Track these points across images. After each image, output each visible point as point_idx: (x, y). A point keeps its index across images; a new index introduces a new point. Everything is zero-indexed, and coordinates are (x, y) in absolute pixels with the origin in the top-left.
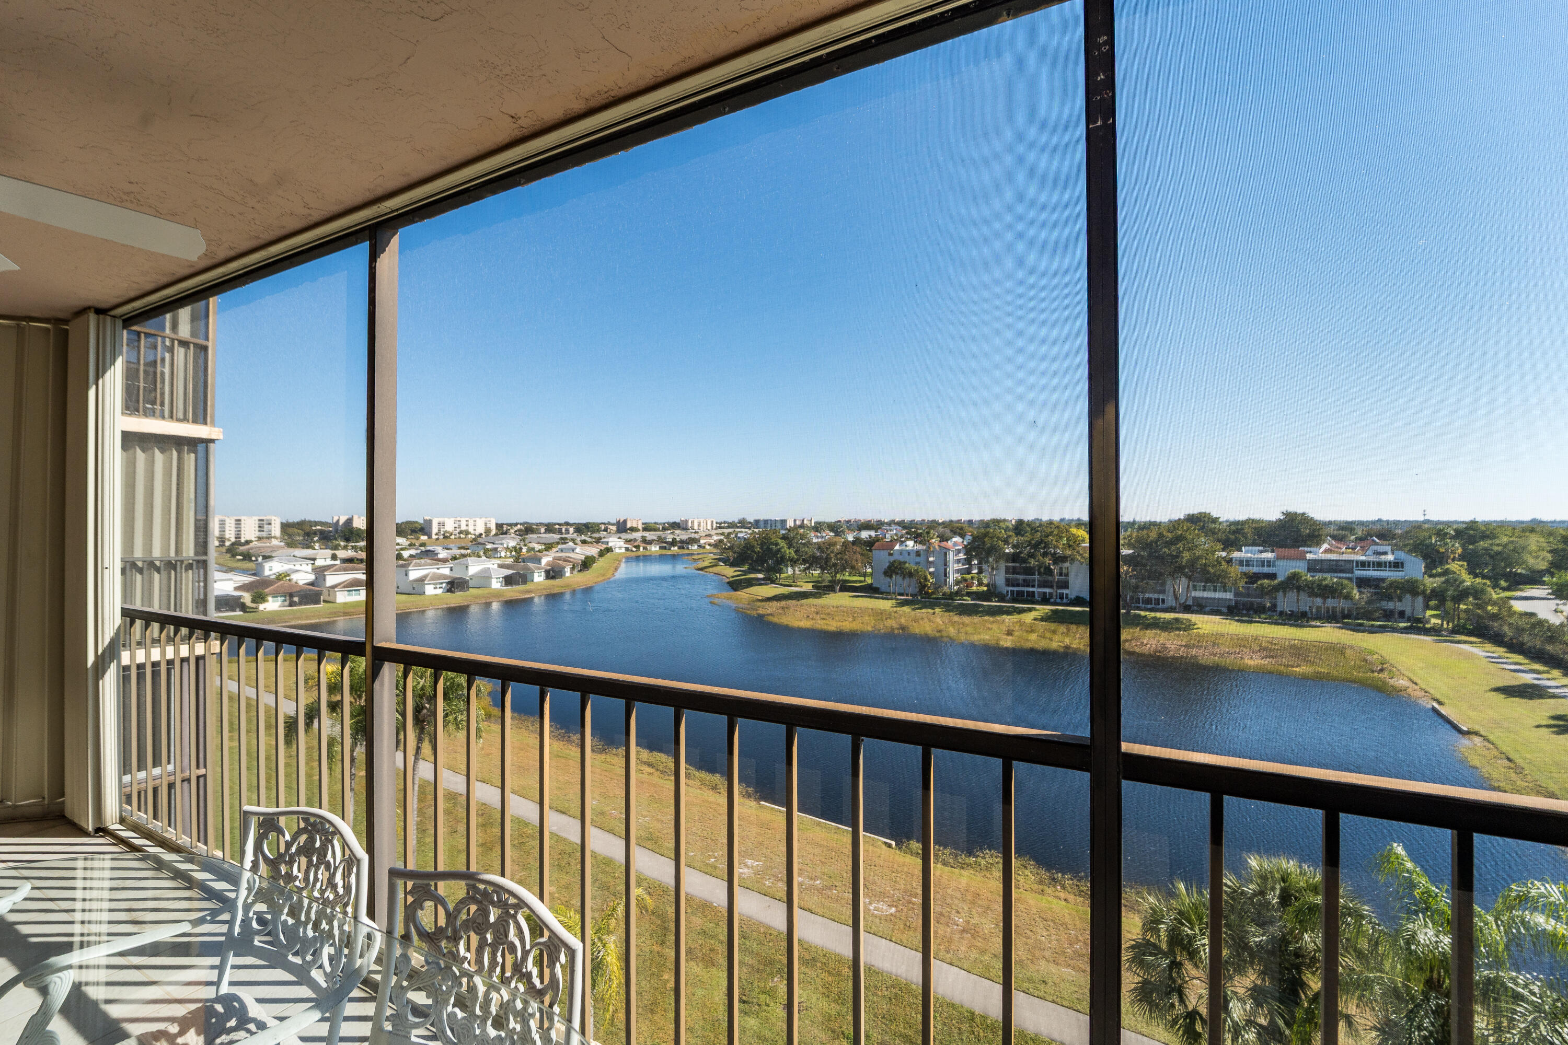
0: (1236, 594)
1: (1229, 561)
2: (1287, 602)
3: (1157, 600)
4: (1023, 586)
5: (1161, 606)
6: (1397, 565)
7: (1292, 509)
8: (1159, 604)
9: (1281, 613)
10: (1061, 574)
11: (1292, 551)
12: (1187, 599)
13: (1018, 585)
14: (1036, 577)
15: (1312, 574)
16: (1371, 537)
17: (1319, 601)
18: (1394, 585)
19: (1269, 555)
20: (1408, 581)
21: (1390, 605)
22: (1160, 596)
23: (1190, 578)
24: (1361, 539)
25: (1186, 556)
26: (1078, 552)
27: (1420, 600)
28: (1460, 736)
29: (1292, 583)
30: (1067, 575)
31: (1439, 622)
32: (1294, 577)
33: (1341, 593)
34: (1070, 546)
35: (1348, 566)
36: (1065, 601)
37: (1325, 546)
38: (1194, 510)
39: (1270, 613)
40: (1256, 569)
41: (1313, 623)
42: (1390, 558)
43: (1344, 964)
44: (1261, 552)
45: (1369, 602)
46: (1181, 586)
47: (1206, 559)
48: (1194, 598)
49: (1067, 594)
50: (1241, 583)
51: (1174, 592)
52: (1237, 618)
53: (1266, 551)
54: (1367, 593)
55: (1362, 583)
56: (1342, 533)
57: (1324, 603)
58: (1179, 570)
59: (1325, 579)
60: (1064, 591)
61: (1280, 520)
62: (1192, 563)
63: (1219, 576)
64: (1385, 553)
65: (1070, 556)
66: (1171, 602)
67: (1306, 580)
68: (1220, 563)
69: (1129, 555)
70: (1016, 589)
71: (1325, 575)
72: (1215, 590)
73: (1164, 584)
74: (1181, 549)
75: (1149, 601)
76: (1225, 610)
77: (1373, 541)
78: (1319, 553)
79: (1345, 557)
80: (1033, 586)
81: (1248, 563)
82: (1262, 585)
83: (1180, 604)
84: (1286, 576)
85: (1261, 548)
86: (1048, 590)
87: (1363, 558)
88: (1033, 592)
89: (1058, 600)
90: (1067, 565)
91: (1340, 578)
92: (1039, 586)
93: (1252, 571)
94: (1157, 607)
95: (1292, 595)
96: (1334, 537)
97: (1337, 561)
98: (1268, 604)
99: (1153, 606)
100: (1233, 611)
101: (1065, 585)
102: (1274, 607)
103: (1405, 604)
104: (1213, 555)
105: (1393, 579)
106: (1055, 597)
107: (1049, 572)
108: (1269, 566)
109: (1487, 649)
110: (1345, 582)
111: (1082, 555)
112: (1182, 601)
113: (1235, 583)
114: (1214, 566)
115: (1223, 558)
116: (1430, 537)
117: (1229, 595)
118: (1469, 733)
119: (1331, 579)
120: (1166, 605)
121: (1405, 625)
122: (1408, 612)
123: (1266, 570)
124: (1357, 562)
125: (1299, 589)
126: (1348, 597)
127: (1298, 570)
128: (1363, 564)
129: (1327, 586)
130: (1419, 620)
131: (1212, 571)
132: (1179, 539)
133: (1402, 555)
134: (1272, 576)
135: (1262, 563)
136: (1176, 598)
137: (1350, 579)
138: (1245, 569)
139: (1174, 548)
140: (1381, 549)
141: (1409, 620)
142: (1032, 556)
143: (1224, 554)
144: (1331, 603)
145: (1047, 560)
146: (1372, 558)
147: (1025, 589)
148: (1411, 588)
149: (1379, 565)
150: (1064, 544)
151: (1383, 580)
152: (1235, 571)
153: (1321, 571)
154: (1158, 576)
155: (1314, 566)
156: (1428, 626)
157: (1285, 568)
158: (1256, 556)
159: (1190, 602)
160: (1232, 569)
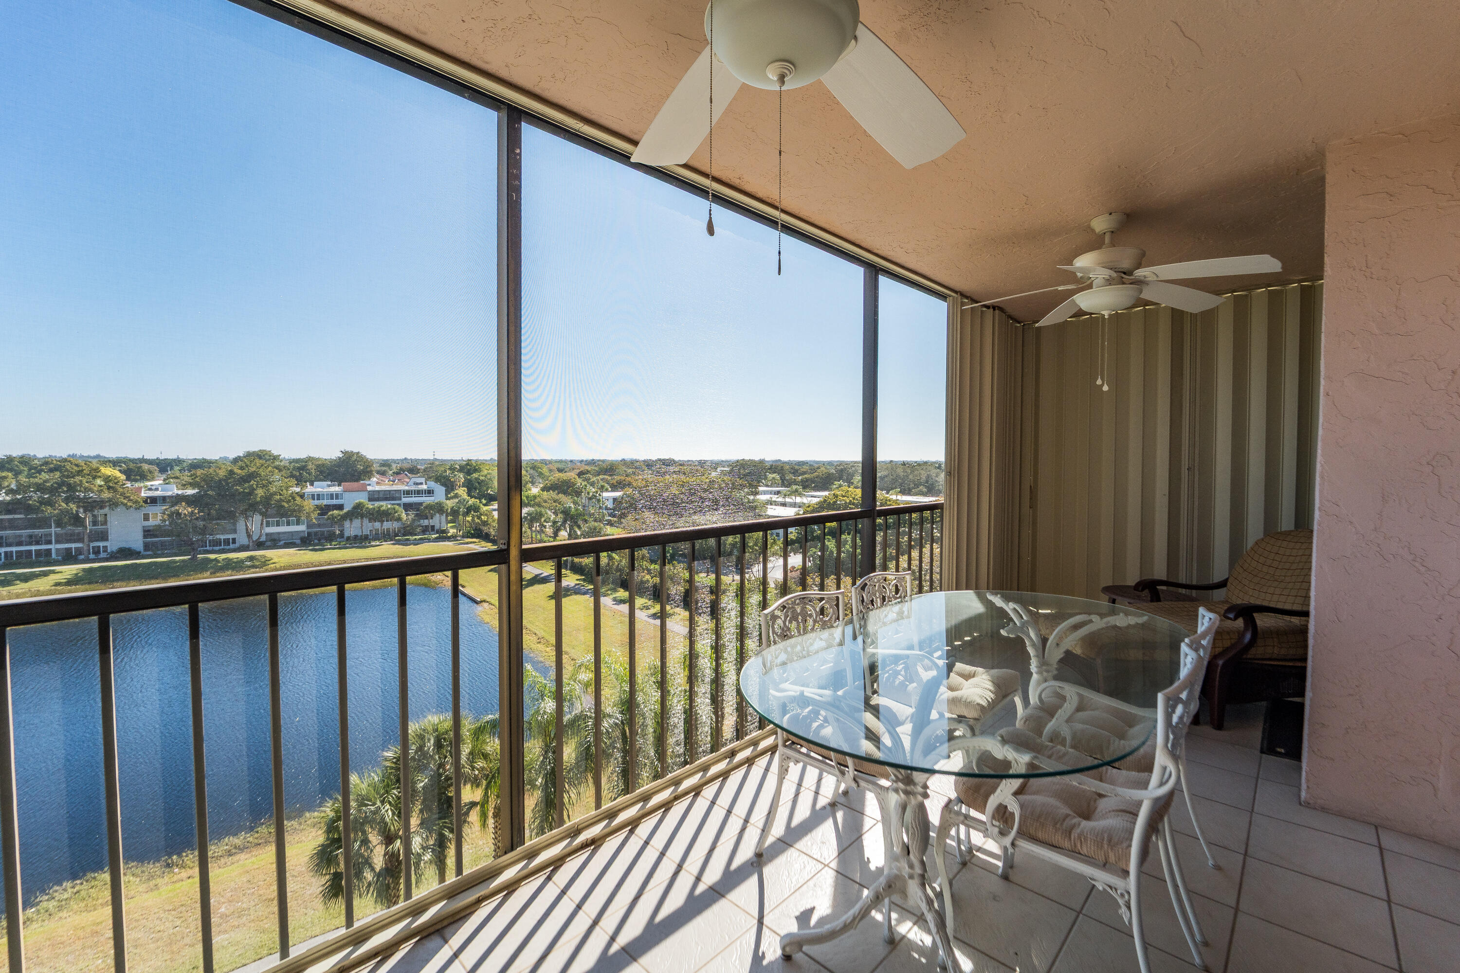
0: (308, 527)
1: (302, 496)
2: (352, 528)
3: (227, 542)
4: (30, 544)
5: (232, 546)
6: (430, 492)
7: (349, 449)
8: (229, 545)
9: (348, 538)
10: (95, 523)
11: (354, 485)
12: (260, 536)
13: (20, 544)
14: (53, 530)
15: (372, 503)
16: (404, 472)
17: (377, 525)
18: (430, 507)
19: (336, 489)
20: (437, 503)
21: (425, 522)
22: (231, 536)
23: (264, 515)
24: (398, 473)
25: (260, 492)
26: (122, 494)
27: (443, 517)
28: (475, 605)
29: (358, 512)
30: (105, 523)
31: (455, 531)
32: (359, 506)
33: (393, 517)
34: (109, 488)
35: (397, 495)
36: (103, 555)
37: (374, 479)
38: (255, 448)
39: (338, 540)
40: (325, 502)
41: (373, 543)
42: (424, 487)
43: (478, 767)
44: (329, 486)
45: (413, 520)
46: (255, 525)
47: (281, 495)
48: (267, 534)
49: (105, 547)
50: (314, 516)
51: (247, 530)
52: (310, 548)
53: (334, 485)
54: (412, 515)
55: (407, 507)
56: (384, 468)
57: (382, 526)
58: (253, 507)
59: (382, 506)
60: (101, 544)
61: (340, 458)
62: (267, 500)
63: (295, 511)
64: (421, 484)
65: (110, 500)
66: (242, 539)
67: (367, 508)
68: (294, 498)
69: (193, 495)
70: (14, 549)
71: (381, 503)
72: (288, 524)
73: (234, 524)
74: (255, 486)
75: (218, 543)
76: (298, 542)
77: (406, 475)
78: (375, 484)
79: (395, 488)
80: (50, 542)
81: (319, 497)
82: (332, 515)
83: (253, 542)
84: (352, 506)
85: (329, 483)
86: (73, 546)
87: (407, 488)
88: (49, 550)
89: (92, 556)
90: (106, 510)
91: (393, 504)
92: (57, 542)
93: (325, 503)
94: (228, 547)
95: (357, 522)
96: (378, 472)
97: (390, 491)
98: (338, 532)
99: (222, 547)
100: (306, 542)
101: (103, 536)
102: (342, 535)
103: (438, 521)
104: (287, 490)
105: (428, 502)
106: (86, 553)
107: (77, 520)
108: (337, 498)
109: (483, 545)
110: (397, 507)
111: (129, 497)
112: (255, 538)
113: (308, 516)
114: (289, 501)
115: (297, 493)
116: (445, 471)
117: (302, 528)
118: (481, 602)
119: (385, 505)
120: (237, 545)
121: (436, 536)
122: (437, 527)
123: (335, 502)
124: (404, 491)
125: (362, 516)
126: (399, 519)
127: (362, 501)
128: (408, 493)
129: (384, 510)
130: (444, 532)
131: (286, 505)
132: (252, 476)
133: (432, 484)
134: (340, 507)
135: (331, 496)
136: (249, 536)
137: (399, 505)
138: (316, 502)
139: (246, 485)
140: (419, 480)
141: (437, 532)
142: (49, 503)
143: (298, 490)
144: (387, 525)
145: (73, 507)
146: (413, 488)
147: (33, 548)
148: (439, 508)
149: (419, 493)
150: (100, 486)
151: (421, 504)
152: (309, 505)
153: (378, 500)
154: (231, 516)
155: (374, 497)
156: (449, 535)
157: (350, 501)
158: (325, 490)
159: (263, 539)
160: (306, 503)
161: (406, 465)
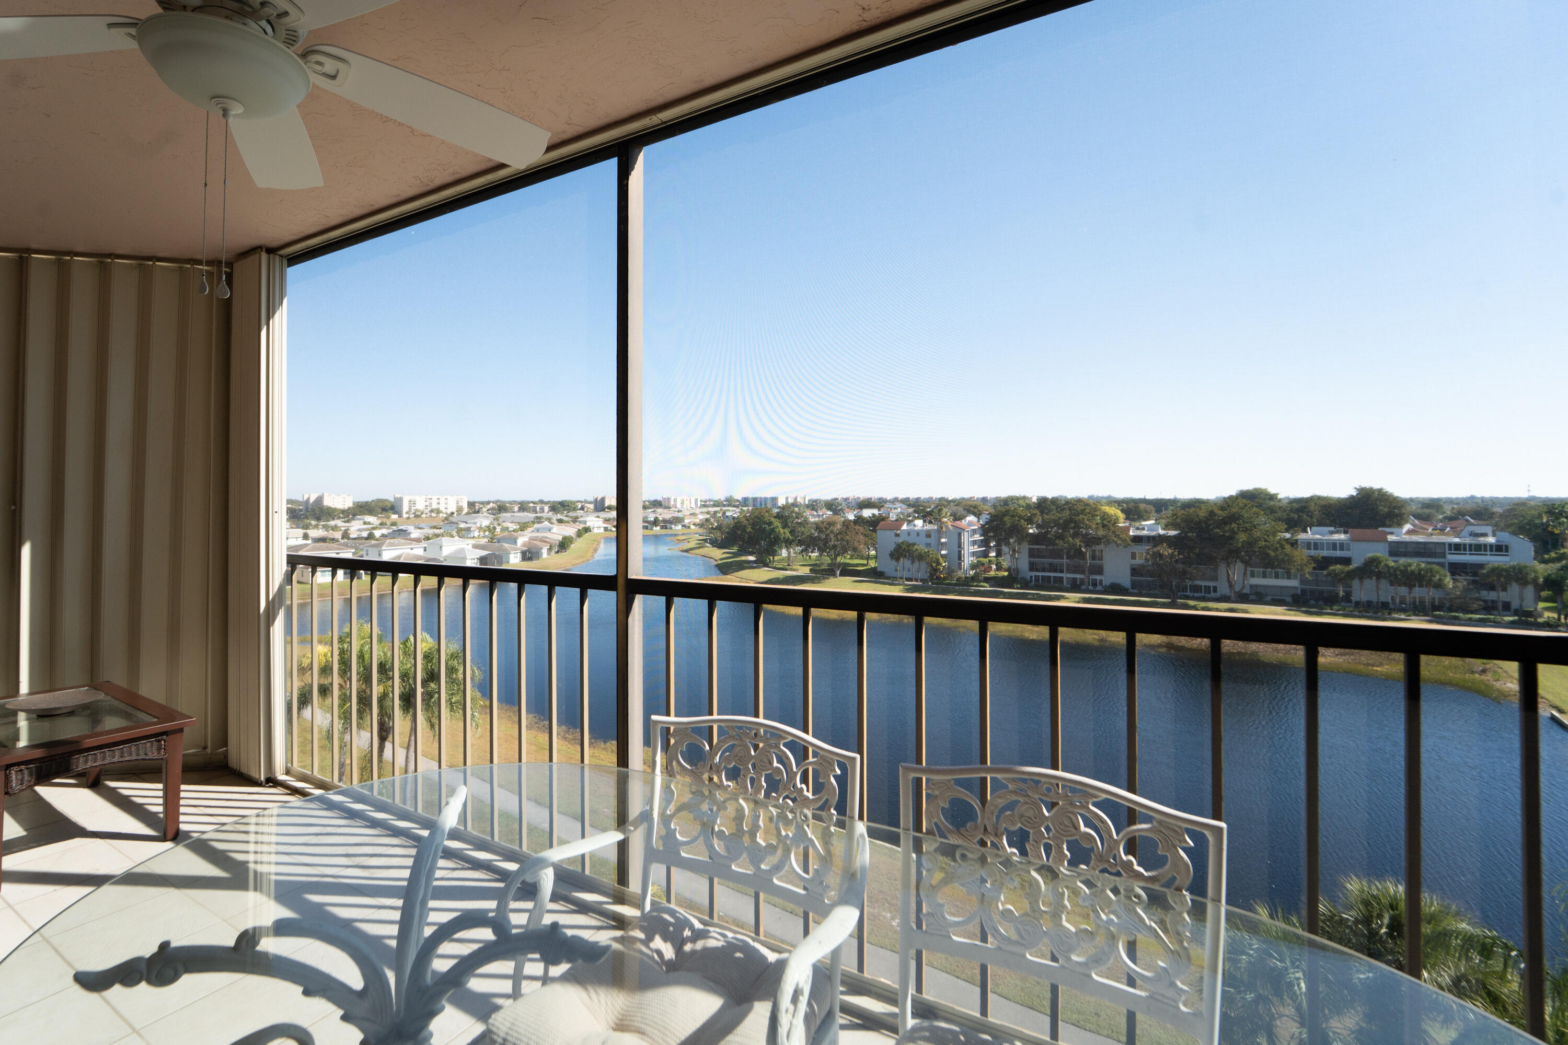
0: (1302, 582)
1: (1294, 543)
2: (1363, 591)
3: (1208, 589)
4: (1050, 571)
5: (1213, 595)
6: (1499, 549)
7: (1367, 484)
8: (1210, 593)
9: (1358, 604)
10: (1093, 558)
11: (1368, 532)
12: (1243, 587)
13: (1043, 570)
14: (1065, 561)
15: (1395, 559)
16: (1464, 515)
17: (1403, 590)
18: (1497, 572)
19: (1342, 536)
20: (1513, 567)
21: (1492, 596)
22: (1212, 584)
23: (1247, 563)
24: (1450, 519)
25: (1242, 537)
26: (1114, 532)
27: (1530, 591)
29: (1370, 569)
30: (1101, 559)
31: (1556, 616)
32: (1374, 561)
33: (1431, 580)
34: (1104, 526)
35: (1438, 550)
36: (1099, 588)
37: (1407, 527)
38: (1249, 486)
39: (1343, 604)
40: (1325, 553)
41: (1396, 616)
42: (1491, 540)
44: (1332, 533)
45: (1466, 590)
46: (1237, 572)
47: (1266, 541)
48: (1251, 586)
49: (1101, 581)
50: (1308, 569)
51: (1228, 578)
52: (1304, 609)
53: (1338, 532)
54: (1463, 581)
55: (1456, 569)
56: (1427, 511)
57: (1410, 593)
58: (1233, 555)
59: (1410, 565)
60: (1098, 577)
61: (1352, 497)
62: (1250, 544)
63: (1283, 561)
64: (1485, 535)
65: (1104, 537)
66: (1224, 589)
67: (1387, 566)
68: (1282, 547)
69: (1174, 536)
70: (1040, 574)
71: (1409, 560)
72: (1277, 577)
73: (1215, 570)
74: (1236, 529)
75: (1197, 589)
76: (1289, 599)
77: (1467, 521)
78: (1403, 533)
79: (1436, 539)
80: (1062, 571)
81: (1316, 545)
82: (1334, 570)
83: (1235, 592)
84: (1362, 561)
85: (1332, 529)
86: (1078, 576)
87: (1457, 540)
88: (1062, 578)
89: (1091, 588)
90: (1101, 547)
91: (1429, 563)
92: (1069, 571)
93: (1322, 555)
94: (1208, 595)
95: (1370, 583)
96: (1417, 516)
97: (1426, 543)
98: (1341, 593)
99: (1203, 594)
100: (1297, 601)
101: (1099, 570)
102: (1347, 598)
103: (1512, 594)
104: (1274, 536)
105: (1496, 565)
106: (1086, 583)
107: (1082, 555)
108: (1342, 549)
110: (1436, 567)
111: (1118, 535)
112: (1237, 589)
113: (1300, 570)
114: (1276, 549)
115: (1288, 539)
116: (1540, 516)
117: (1294, 583)
119: (1415, 564)
120: (1218, 595)
121: (1511, 619)
122: (1515, 604)
123: (1338, 553)
124: (1450, 545)
125: (1379, 576)
126: (1439, 585)
127: (1379, 555)
128: (1457, 547)
129: (1412, 572)
130: (1529, 614)
131: (1272, 554)
132: (1234, 518)
133: (1506, 537)
134: (1347, 561)
135: (1334, 546)
136: (1231, 586)
137: (1442, 565)
138: (1313, 552)
139: (1227, 528)
140: (1479, 530)
141: (1516, 613)
142: (1061, 537)
143: (1288, 535)
144: (1418, 592)
145: (1077, 542)
146: (1468, 541)
147: (1052, 574)
148: (1519, 576)
149: (1479, 548)
150: (1097, 524)
151: (1481, 566)
152: (1302, 555)
153: (1406, 555)
154: (1210, 560)
155: (1397, 549)
156: (1540, 620)
157: (1361, 553)
158: (1326, 538)
159: (1246, 591)
160: (1296, 553)
161: (1469, 507)
